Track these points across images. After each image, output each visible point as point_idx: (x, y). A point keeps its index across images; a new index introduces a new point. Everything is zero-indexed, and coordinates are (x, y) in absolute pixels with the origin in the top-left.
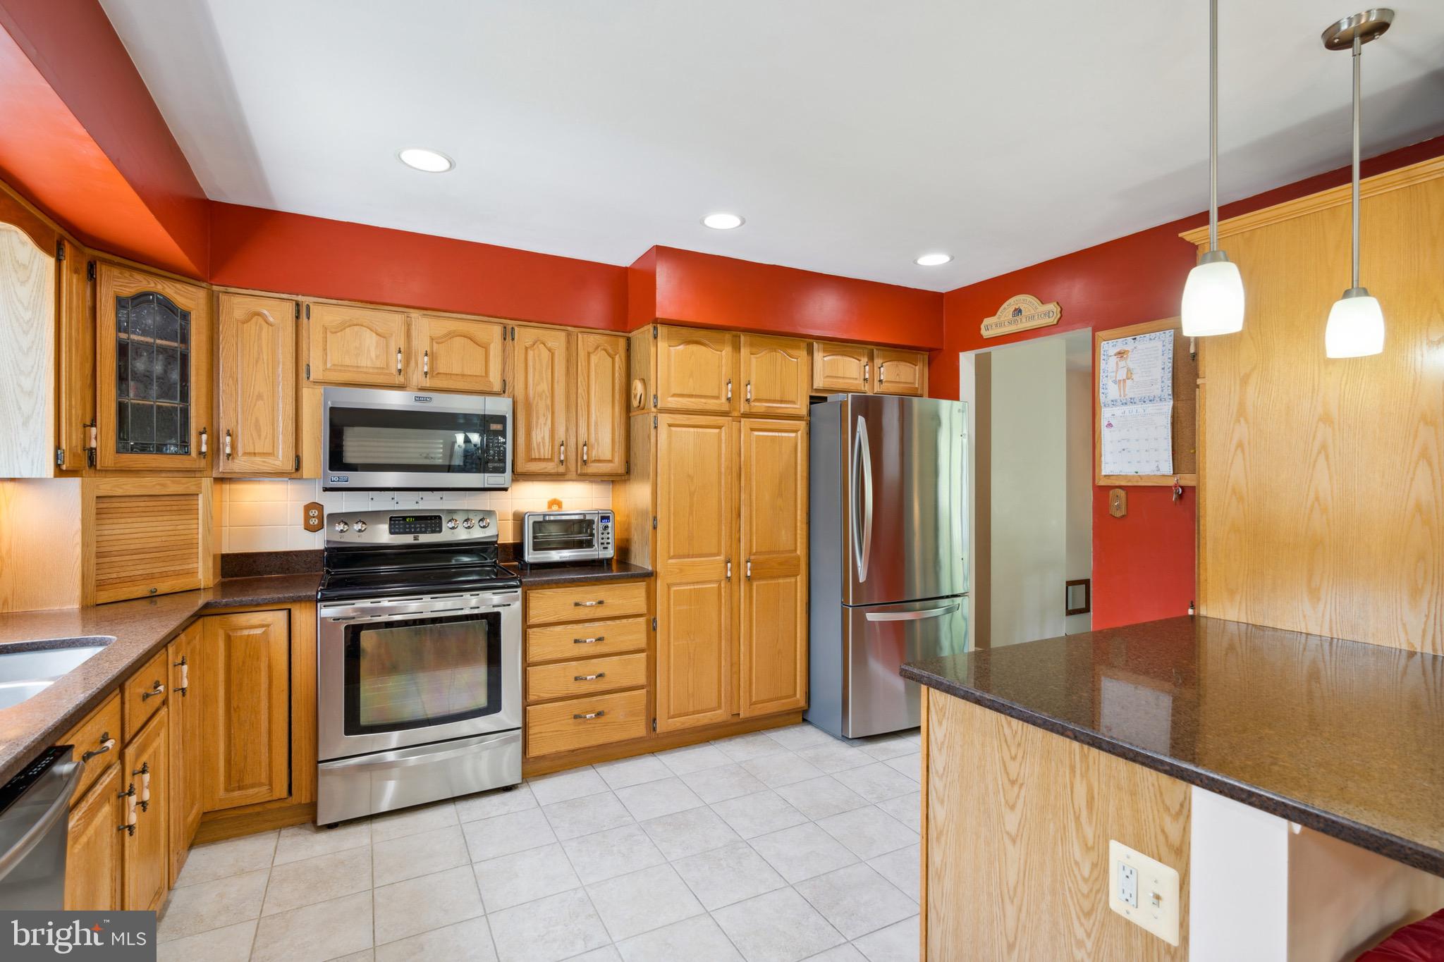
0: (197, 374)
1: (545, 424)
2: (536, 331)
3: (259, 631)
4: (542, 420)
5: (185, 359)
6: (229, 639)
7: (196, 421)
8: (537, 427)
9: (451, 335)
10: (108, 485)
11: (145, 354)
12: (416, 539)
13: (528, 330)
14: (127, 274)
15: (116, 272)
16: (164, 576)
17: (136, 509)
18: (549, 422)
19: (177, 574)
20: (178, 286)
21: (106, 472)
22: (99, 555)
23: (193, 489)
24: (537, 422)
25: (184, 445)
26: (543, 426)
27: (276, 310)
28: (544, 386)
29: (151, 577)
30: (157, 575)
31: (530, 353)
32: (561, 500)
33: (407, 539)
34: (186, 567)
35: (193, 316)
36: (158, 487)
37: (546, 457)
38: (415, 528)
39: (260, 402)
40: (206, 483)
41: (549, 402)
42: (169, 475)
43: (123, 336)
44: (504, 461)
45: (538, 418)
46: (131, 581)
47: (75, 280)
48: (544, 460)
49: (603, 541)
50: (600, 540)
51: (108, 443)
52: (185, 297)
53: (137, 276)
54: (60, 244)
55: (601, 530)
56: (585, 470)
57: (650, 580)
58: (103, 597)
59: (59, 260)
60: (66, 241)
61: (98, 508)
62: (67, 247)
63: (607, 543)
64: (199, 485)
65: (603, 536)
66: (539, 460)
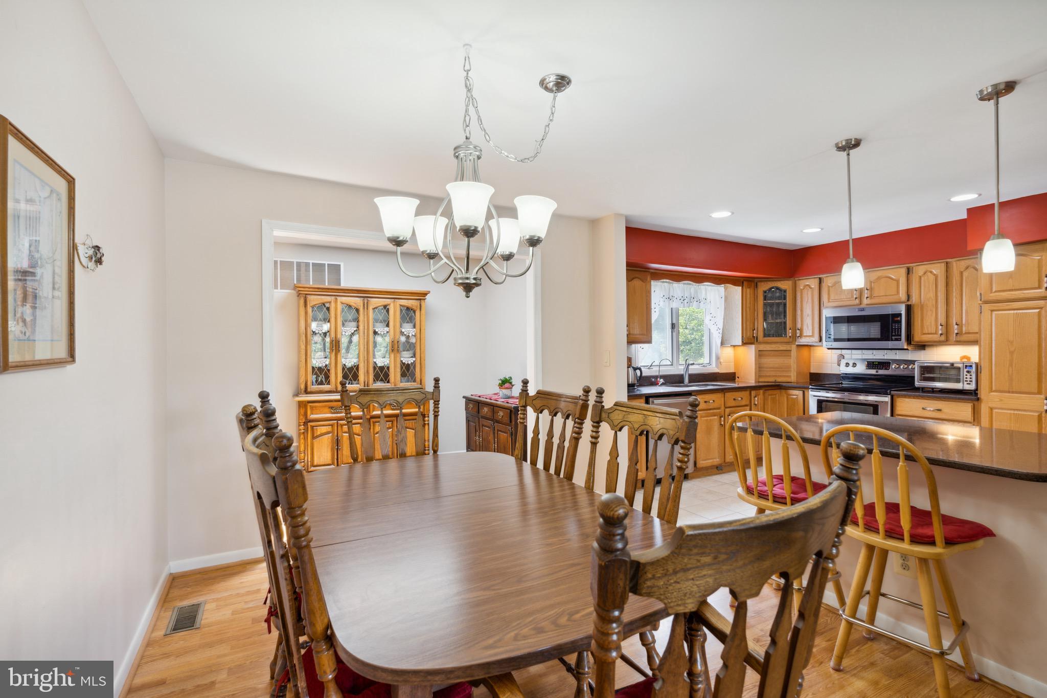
0: (789, 310)
1: (932, 315)
2: (925, 266)
3: (795, 397)
4: (929, 313)
5: (785, 305)
6: (787, 397)
7: (788, 326)
8: (926, 316)
9: (879, 278)
10: (761, 347)
11: (772, 306)
12: (877, 372)
13: (920, 267)
14: (766, 283)
15: (763, 283)
16: (781, 376)
17: (771, 354)
18: (934, 314)
19: (784, 376)
20: (783, 282)
21: (760, 343)
22: (759, 368)
23: (789, 349)
25: (786, 334)
26: (930, 316)
27: (813, 282)
28: (932, 295)
29: (776, 376)
31: (922, 278)
32: (969, 356)
33: (873, 372)
34: (789, 374)
35: (788, 291)
36: (777, 347)
37: (933, 332)
38: (878, 367)
39: (808, 318)
40: (794, 347)
41: (934, 303)
42: (780, 344)
43: (765, 302)
44: (900, 335)
46: (769, 376)
47: (748, 290)
48: (931, 334)
49: (966, 380)
50: (965, 379)
51: (761, 334)
52: (785, 285)
53: (769, 283)
54: (743, 283)
55: (965, 373)
56: (959, 338)
57: (976, 403)
58: (761, 380)
59: (742, 287)
60: (745, 280)
61: (760, 354)
62: (744, 282)
63: (970, 381)
64: (791, 347)
65: (966, 377)
66: (929, 334)
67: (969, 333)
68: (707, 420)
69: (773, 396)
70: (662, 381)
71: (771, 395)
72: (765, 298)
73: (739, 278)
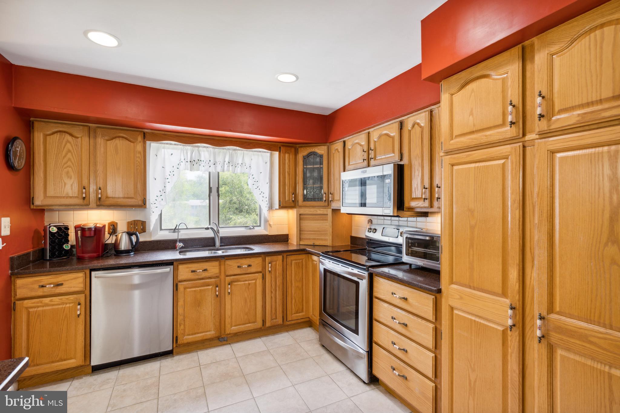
0: (324, 175)
4: (417, 173)
5: (322, 170)
7: (324, 190)
8: (414, 177)
9: (380, 136)
10: (303, 211)
11: (316, 170)
12: (389, 239)
14: (305, 148)
15: (302, 149)
16: (318, 239)
17: (310, 218)
19: (322, 240)
20: (319, 147)
21: (301, 207)
22: (300, 231)
23: (325, 213)
24: (414, 175)
25: (321, 199)
26: (417, 176)
27: (340, 146)
29: (314, 239)
30: (316, 239)
33: (386, 239)
34: (326, 238)
35: (324, 155)
36: (315, 211)
37: (419, 197)
40: (329, 211)
41: (420, 161)
42: (318, 208)
43: (305, 167)
45: (415, 173)
46: (309, 239)
47: (287, 155)
51: (300, 198)
52: (321, 150)
53: (308, 148)
54: (280, 148)
57: (438, 295)
58: (302, 243)
59: (280, 152)
60: (283, 146)
61: (301, 218)
62: (282, 148)
64: (327, 211)
66: (416, 198)
68: (195, 291)
69: (297, 261)
70: (181, 245)
71: (296, 260)
72: (305, 163)
73: (277, 144)
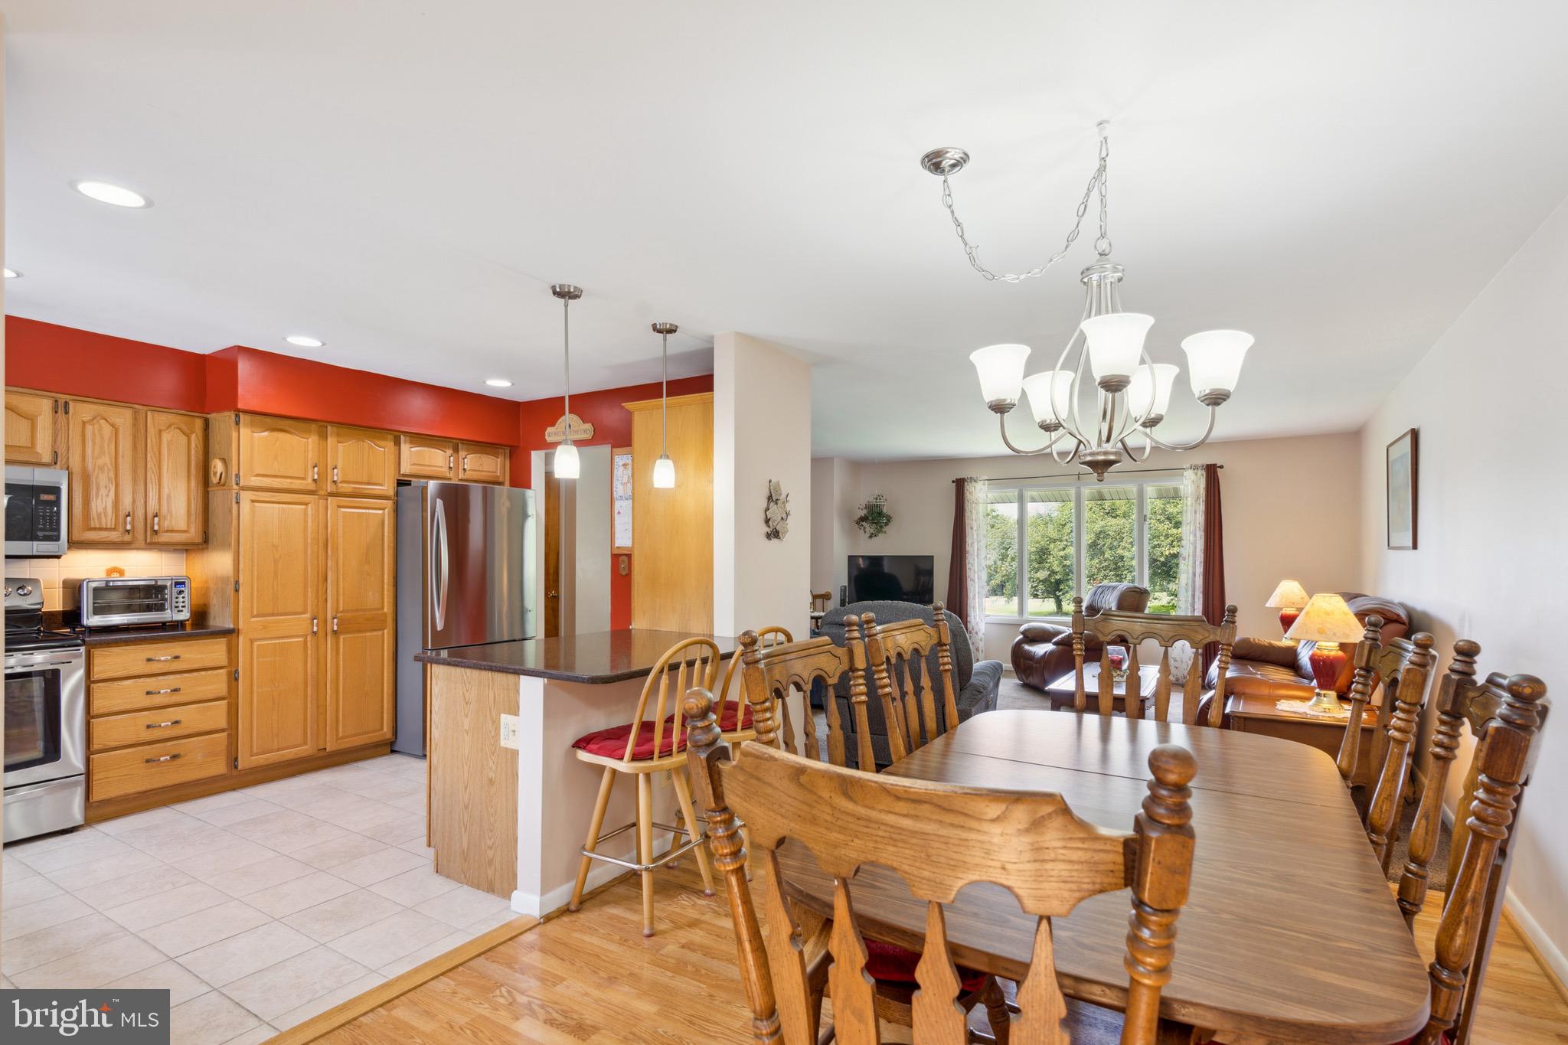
1: (107, 495)
2: (94, 406)
4: (103, 491)
13: (86, 405)
18: (112, 493)
24: (97, 493)
26: (105, 497)
28: (106, 460)
31: (89, 427)
32: (123, 568)
37: (108, 527)
41: (112, 475)
44: (58, 531)
45: (98, 489)
48: (106, 529)
49: (177, 605)
50: (174, 604)
55: (175, 595)
56: (156, 539)
63: (182, 607)
65: (177, 600)
66: (101, 529)
67: (172, 531)
